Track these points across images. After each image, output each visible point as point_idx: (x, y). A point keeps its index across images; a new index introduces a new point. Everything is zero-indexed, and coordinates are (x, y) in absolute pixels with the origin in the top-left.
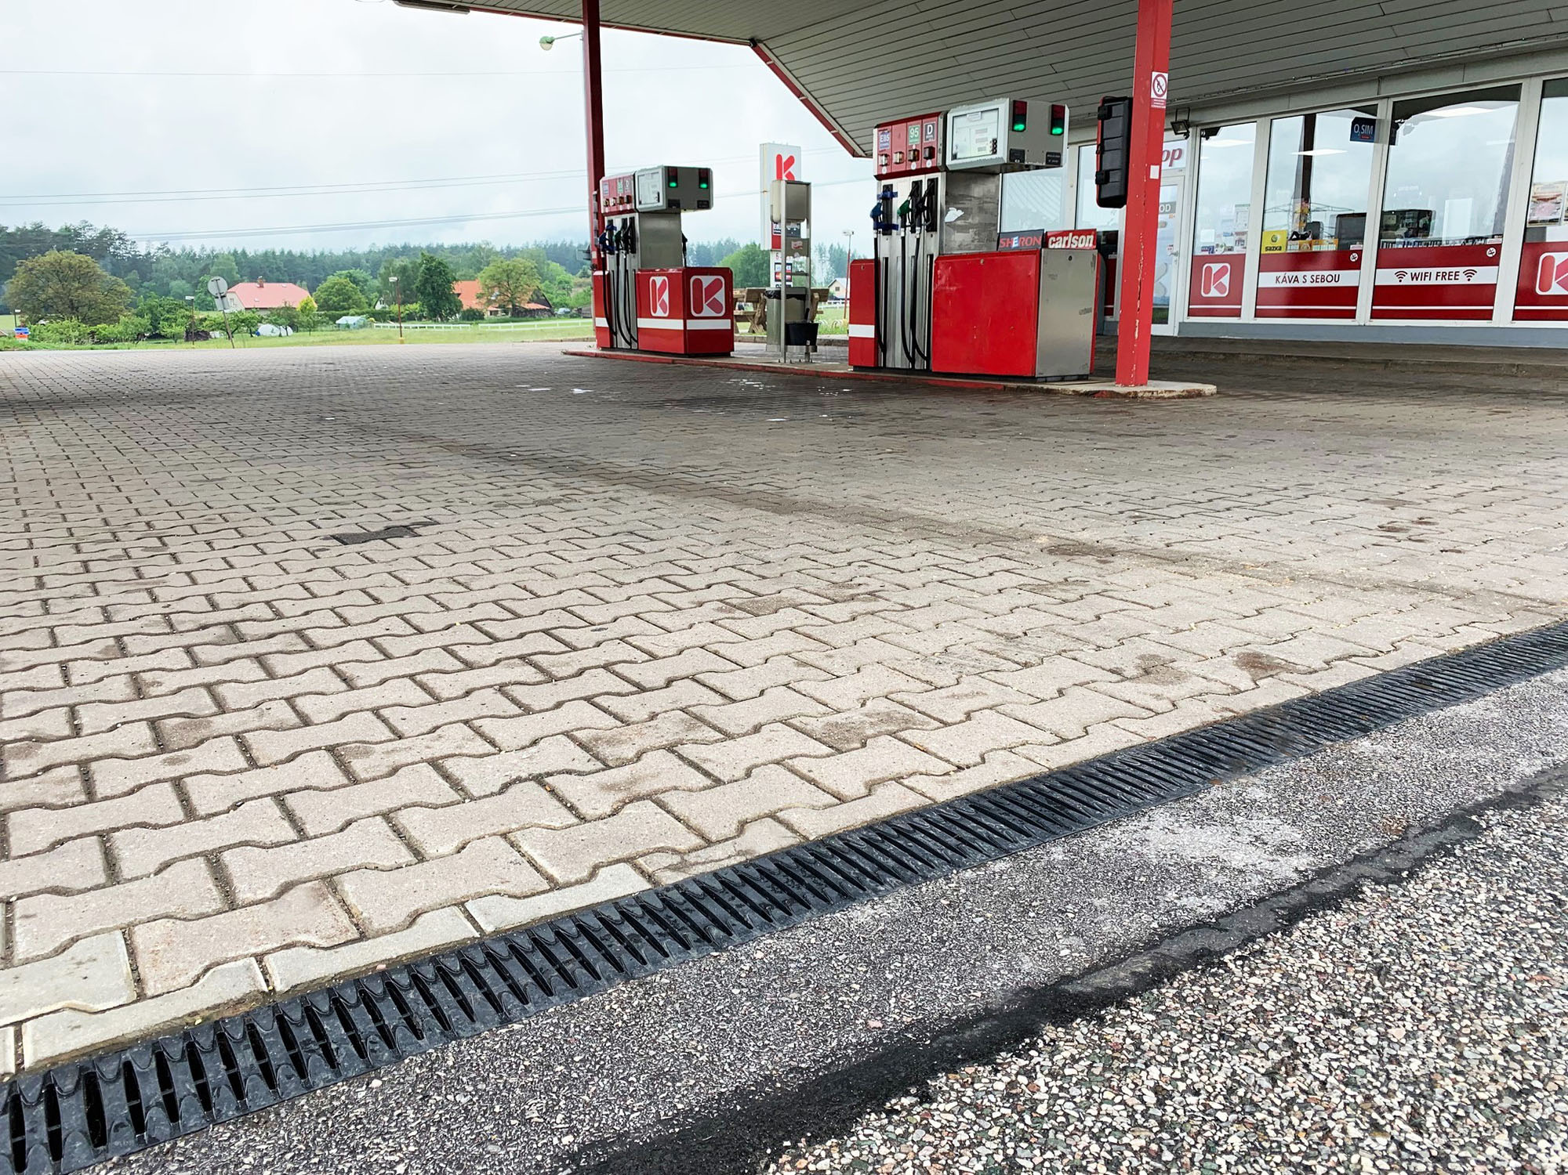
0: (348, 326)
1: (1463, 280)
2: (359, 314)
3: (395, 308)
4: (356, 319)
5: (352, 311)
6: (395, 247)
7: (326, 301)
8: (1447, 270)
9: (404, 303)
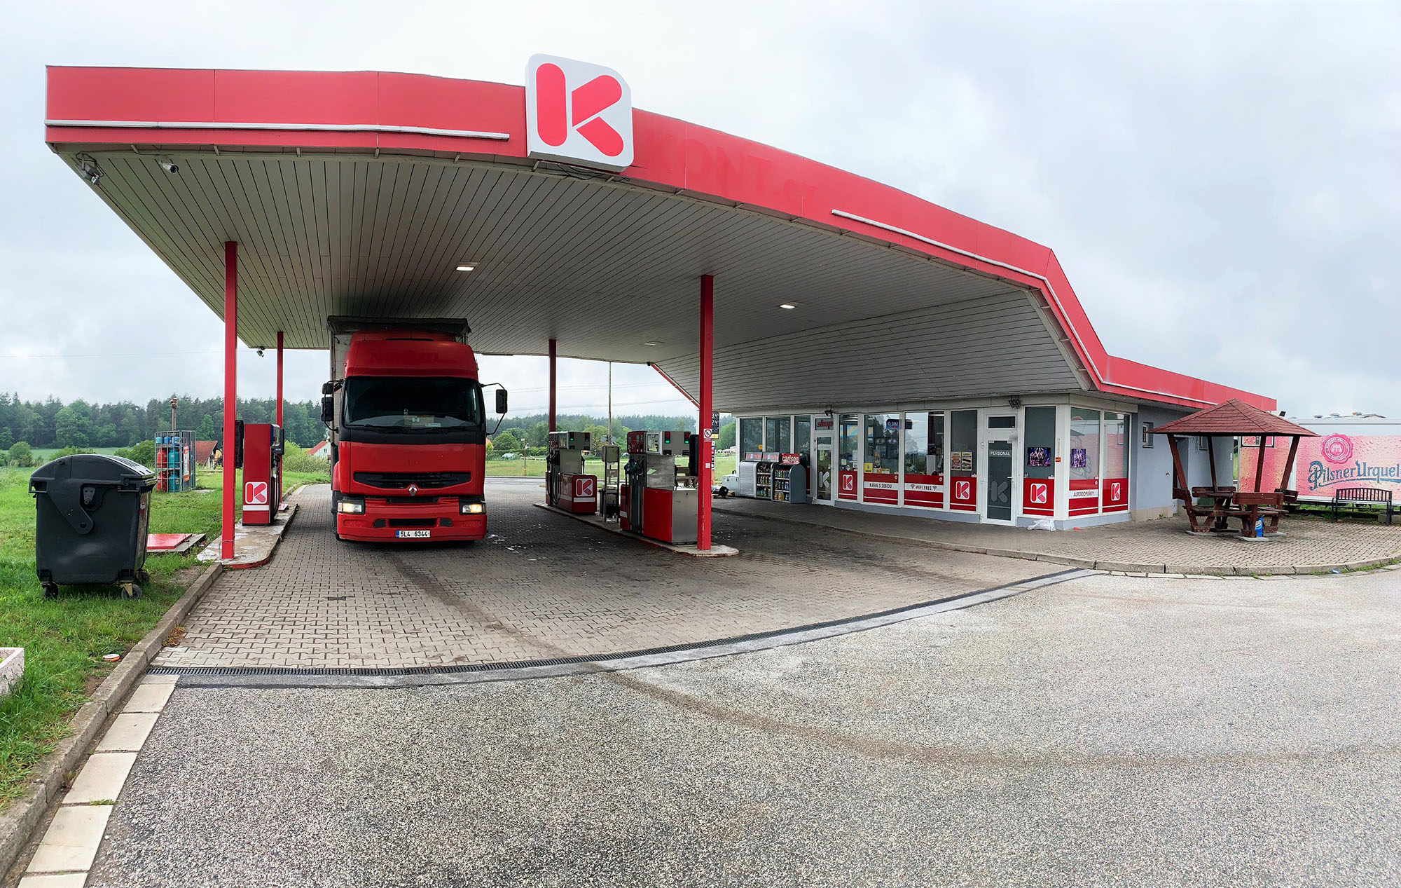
0: (507, 458)
1: (933, 491)
2: (515, 452)
3: (535, 449)
4: (512, 455)
5: (511, 450)
6: (540, 415)
7: (499, 445)
8: (928, 485)
9: (539, 446)
